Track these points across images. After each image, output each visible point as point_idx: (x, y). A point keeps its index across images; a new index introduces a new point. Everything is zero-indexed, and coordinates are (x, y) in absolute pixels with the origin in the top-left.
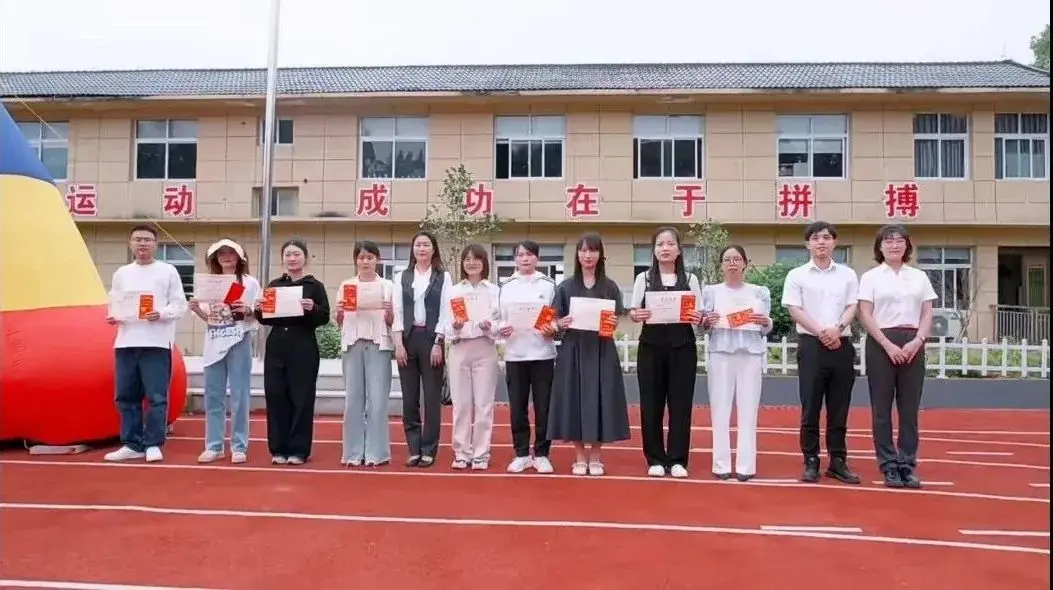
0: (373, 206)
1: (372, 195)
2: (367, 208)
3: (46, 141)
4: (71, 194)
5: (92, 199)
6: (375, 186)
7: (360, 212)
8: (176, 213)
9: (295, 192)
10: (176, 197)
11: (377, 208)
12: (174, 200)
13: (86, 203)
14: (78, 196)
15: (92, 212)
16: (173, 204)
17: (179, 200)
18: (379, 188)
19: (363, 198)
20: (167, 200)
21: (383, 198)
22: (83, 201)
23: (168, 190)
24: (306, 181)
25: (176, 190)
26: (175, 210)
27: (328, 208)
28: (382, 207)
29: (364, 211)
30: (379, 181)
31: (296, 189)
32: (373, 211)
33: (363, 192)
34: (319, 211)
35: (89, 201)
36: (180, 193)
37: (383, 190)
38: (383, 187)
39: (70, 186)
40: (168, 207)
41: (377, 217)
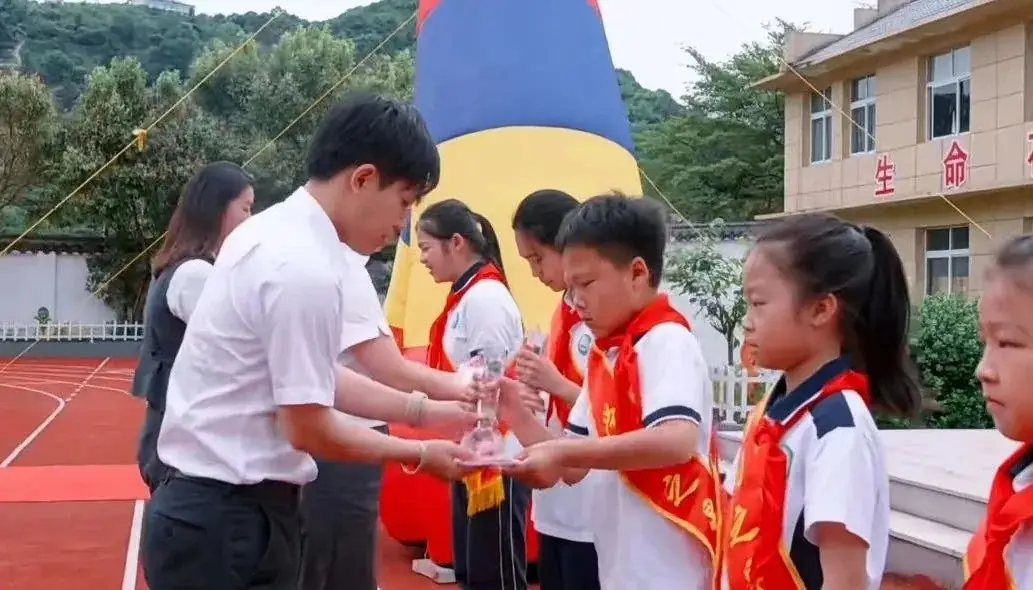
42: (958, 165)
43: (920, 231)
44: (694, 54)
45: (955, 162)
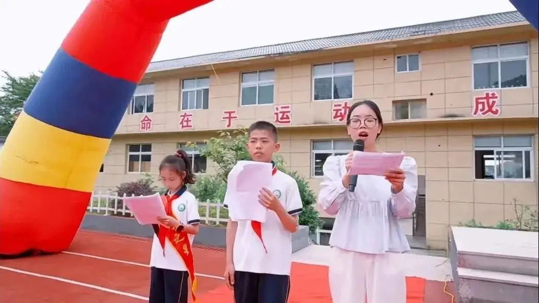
0: (487, 108)
1: (485, 101)
2: (482, 110)
3: (260, 82)
4: (276, 112)
5: (288, 114)
6: (487, 94)
7: (475, 113)
8: (341, 120)
9: (423, 103)
10: (341, 110)
11: (490, 110)
12: (340, 112)
13: (285, 116)
14: (280, 112)
15: (289, 122)
16: (339, 114)
17: (343, 111)
18: (490, 96)
19: (477, 103)
20: (335, 112)
21: (494, 102)
22: (283, 116)
23: (335, 106)
24: (432, 94)
25: (340, 105)
26: (340, 118)
27: (449, 112)
28: (494, 109)
29: (479, 112)
30: (491, 91)
31: (425, 100)
32: (486, 112)
33: (477, 99)
34: (443, 114)
35: (287, 116)
36: (343, 108)
37: (494, 96)
38: (493, 94)
39: (276, 107)
40: (336, 117)
41: (490, 116)
42: (147, 123)
43: (127, 145)
44: (6, 73)
45: (146, 122)
